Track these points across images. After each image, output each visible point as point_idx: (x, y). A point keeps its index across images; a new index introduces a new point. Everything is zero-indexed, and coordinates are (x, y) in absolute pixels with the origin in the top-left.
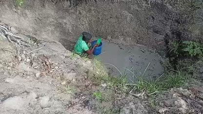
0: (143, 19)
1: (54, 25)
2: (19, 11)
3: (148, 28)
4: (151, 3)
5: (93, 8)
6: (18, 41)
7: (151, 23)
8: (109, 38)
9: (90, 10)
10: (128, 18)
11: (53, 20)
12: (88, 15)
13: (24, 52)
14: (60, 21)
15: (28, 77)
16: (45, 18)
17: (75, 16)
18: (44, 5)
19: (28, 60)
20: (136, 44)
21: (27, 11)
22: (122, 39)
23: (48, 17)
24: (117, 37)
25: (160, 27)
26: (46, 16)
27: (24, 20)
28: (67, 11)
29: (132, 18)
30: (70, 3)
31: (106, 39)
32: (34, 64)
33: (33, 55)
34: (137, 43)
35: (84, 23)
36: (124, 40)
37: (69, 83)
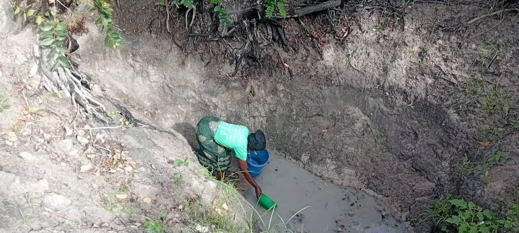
0: (392, 134)
1: (193, 105)
2: (137, 65)
3: (402, 157)
4: (414, 101)
5: (281, 87)
6: (89, 107)
7: (409, 146)
8: (305, 158)
9: (274, 91)
10: (358, 125)
11: (193, 94)
12: (268, 99)
13: (87, 127)
14: (206, 98)
15: (63, 164)
16: (179, 86)
17: (238, 96)
18: (183, 63)
19: (85, 141)
20: (363, 187)
21: (150, 67)
22: (333, 167)
23: (186, 87)
24: (322, 161)
25: (427, 159)
26: (183, 83)
27: (141, 83)
28: (225, 82)
29: (368, 126)
30: (236, 69)
31: (297, 159)
32: (90, 149)
33: (99, 136)
34: (368, 186)
35: (257, 114)
36: (338, 170)
37: (132, 200)
